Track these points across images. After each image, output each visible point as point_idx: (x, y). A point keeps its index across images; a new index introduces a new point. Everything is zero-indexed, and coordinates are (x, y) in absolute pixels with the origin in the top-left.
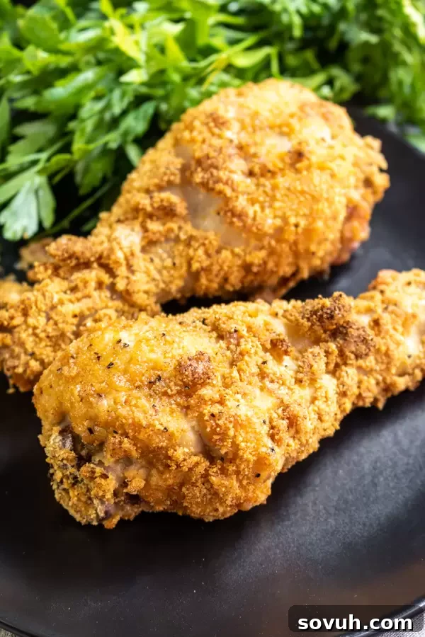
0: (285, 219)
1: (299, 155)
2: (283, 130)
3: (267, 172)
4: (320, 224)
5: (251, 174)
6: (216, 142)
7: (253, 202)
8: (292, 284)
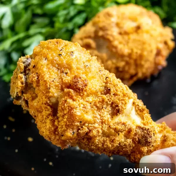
0: (132, 50)
1: (138, 28)
2: (134, 19)
3: (126, 33)
4: (145, 53)
5: (120, 34)
6: (108, 22)
7: (120, 43)
8: (135, 79)
